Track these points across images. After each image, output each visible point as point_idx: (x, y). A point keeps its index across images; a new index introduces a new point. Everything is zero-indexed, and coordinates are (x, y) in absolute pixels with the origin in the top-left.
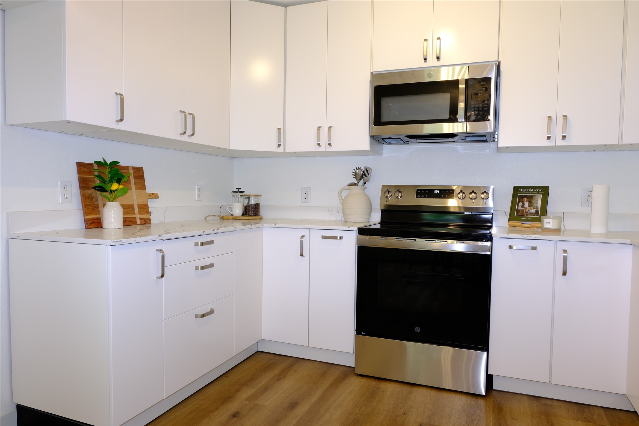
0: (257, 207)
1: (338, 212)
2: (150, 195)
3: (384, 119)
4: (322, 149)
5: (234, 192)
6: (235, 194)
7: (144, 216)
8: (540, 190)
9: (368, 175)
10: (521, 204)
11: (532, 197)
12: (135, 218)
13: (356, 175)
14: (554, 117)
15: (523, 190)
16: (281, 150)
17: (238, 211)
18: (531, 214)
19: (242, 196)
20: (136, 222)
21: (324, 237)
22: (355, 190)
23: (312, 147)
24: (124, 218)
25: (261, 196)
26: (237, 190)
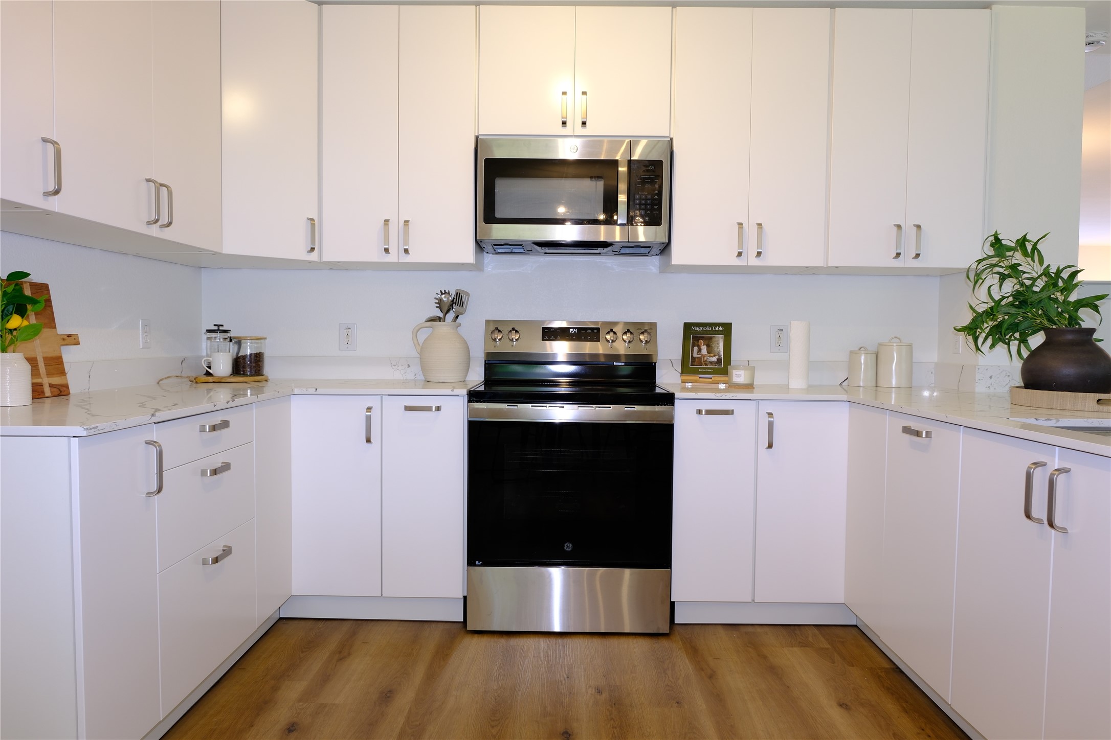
0: (258, 358)
1: (409, 366)
2: (64, 339)
3: (499, 214)
4: (392, 258)
5: (209, 331)
6: (213, 335)
7: (56, 380)
8: (721, 329)
9: (462, 304)
10: (696, 348)
11: (711, 338)
12: (41, 385)
13: (440, 304)
14: (745, 225)
15: (698, 329)
16: (314, 257)
17: (223, 366)
18: (711, 363)
19: (226, 339)
20: (43, 392)
21: (408, 408)
22: (443, 328)
23: (374, 255)
24: (32, 384)
25: (265, 338)
26: (216, 328)
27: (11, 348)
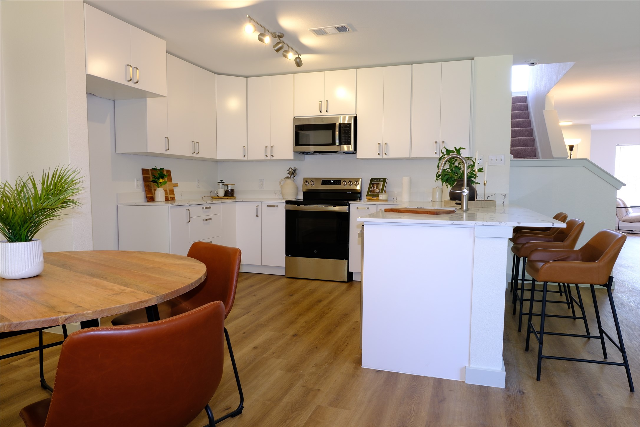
0: (233, 191)
1: (280, 194)
2: (174, 185)
3: (300, 143)
4: (269, 158)
5: (218, 182)
6: (219, 183)
7: (172, 196)
8: (382, 180)
9: (296, 173)
10: (373, 187)
11: (378, 183)
12: (168, 197)
13: (289, 172)
14: (381, 144)
16: (245, 158)
17: (221, 193)
19: (223, 185)
20: (168, 199)
21: (268, 206)
22: (289, 180)
23: (263, 157)
24: (165, 197)
25: (235, 184)
26: (221, 181)
27: (160, 187)
